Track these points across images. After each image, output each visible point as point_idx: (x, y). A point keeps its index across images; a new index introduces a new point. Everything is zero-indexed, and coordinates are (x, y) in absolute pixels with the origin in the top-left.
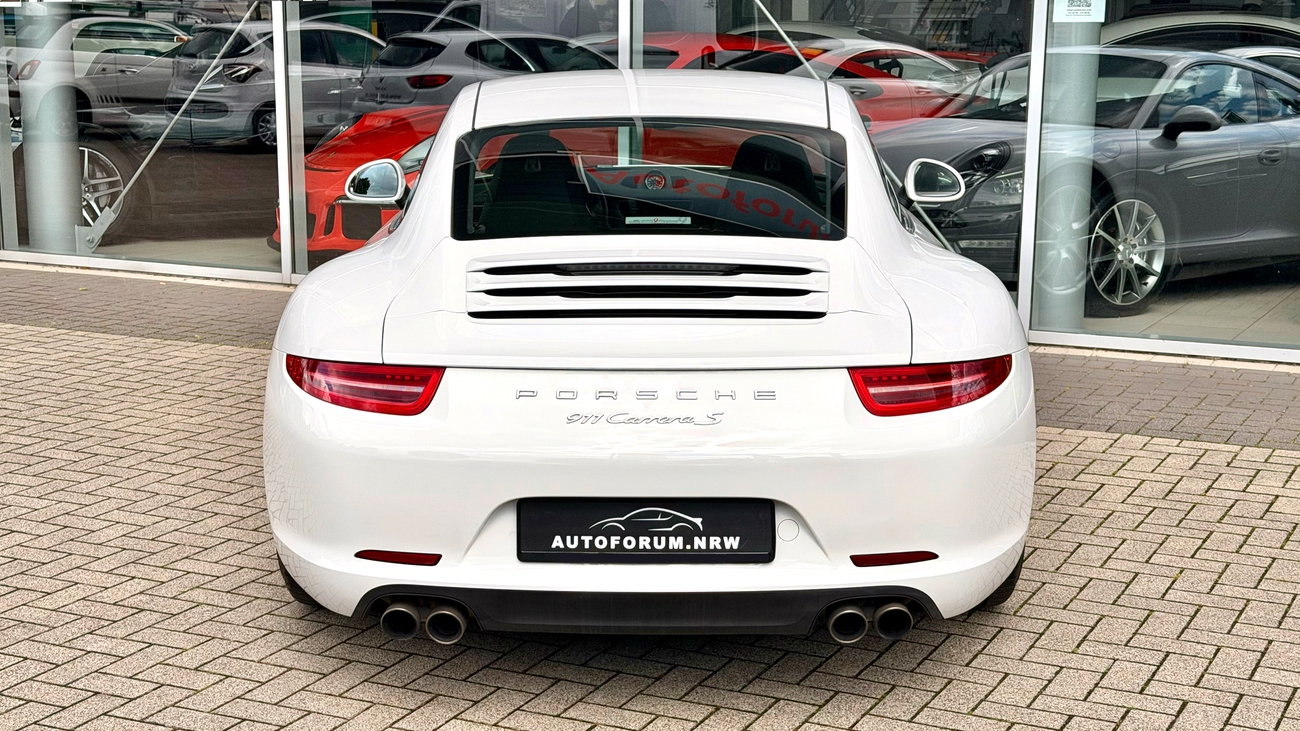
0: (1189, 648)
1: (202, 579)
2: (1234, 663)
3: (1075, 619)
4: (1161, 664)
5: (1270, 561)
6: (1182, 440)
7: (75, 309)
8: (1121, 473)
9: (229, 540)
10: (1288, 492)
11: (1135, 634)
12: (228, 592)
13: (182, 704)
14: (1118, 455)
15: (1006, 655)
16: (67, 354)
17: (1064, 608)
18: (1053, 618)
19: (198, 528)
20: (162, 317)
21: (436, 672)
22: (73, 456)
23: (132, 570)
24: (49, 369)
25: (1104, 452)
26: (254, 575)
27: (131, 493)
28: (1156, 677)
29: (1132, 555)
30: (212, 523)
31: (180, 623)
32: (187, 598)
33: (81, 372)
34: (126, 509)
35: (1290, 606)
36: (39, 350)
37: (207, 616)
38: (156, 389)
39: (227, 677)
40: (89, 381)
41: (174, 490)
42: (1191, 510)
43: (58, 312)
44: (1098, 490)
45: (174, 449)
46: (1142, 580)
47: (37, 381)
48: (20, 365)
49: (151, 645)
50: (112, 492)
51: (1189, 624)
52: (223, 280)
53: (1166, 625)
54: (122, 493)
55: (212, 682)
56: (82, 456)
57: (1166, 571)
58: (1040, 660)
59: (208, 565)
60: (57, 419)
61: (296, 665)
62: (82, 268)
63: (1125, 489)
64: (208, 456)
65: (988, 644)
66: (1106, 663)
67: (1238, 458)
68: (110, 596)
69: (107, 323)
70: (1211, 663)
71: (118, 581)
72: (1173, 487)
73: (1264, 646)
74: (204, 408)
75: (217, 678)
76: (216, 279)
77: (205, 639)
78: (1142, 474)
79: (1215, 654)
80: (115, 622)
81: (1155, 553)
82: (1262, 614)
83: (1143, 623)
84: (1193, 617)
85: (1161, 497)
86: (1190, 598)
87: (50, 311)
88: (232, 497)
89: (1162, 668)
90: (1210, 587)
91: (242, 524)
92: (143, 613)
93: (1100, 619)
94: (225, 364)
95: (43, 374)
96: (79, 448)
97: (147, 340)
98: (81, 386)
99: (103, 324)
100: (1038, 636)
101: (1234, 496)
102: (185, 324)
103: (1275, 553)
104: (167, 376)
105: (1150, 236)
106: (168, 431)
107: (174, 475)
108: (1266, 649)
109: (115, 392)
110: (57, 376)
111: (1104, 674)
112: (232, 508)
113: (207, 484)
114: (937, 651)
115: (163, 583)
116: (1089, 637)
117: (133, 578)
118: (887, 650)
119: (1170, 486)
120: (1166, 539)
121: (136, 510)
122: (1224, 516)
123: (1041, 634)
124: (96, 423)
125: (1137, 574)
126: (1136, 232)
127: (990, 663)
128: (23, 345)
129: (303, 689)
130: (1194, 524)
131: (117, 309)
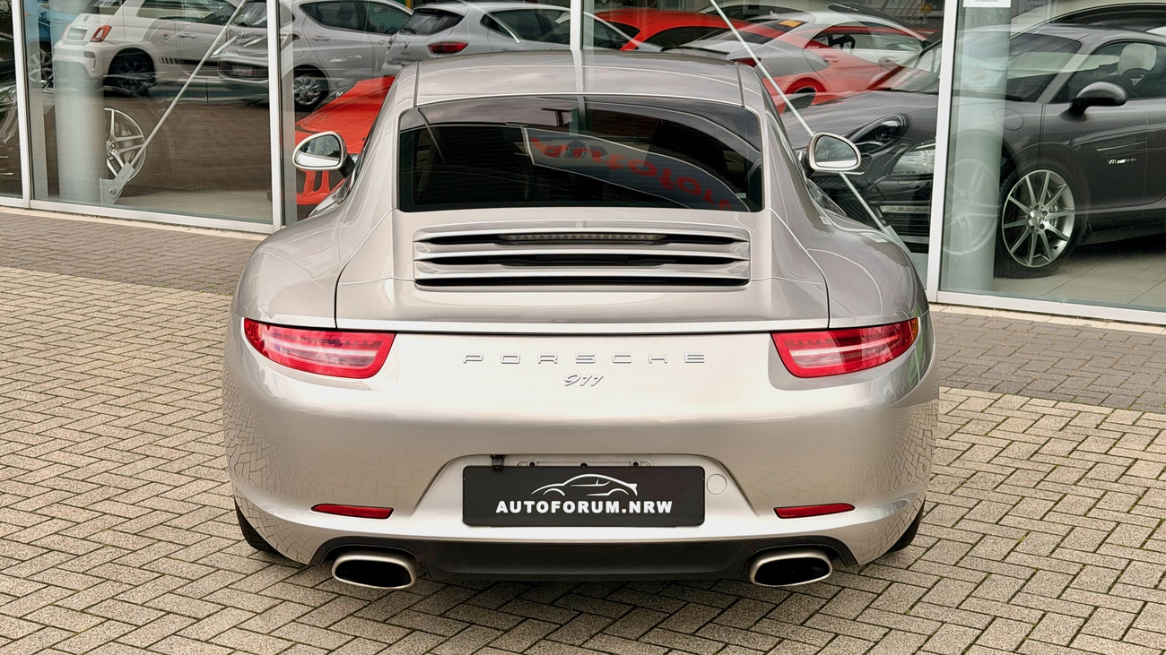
0: (1017, 613)
1: (115, 521)
2: (1057, 629)
3: (915, 580)
4: (986, 628)
5: (1114, 524)
6: (1059, 401)
7: (82, 256)
8: (994, 433)
9: (152, 482)
10: (1147, 456)
11: (968, 596)
12: (136, 534)
13: (59, 647)
14: (996, 415)
15: (843, 616)
16: (62, 298)
17: (907, 569)
18: (894, 578)
19: (127, 470)
20: (157, 265)
21: (303, 620)
22: (35, 398)
23: (54, 511)
24: (42, 313)
25: (982, 412)
26: (164, 517)
27: (77, 434)
28: (978, 642)
29: (985, 516)
30: (141, 465)
31: (84, 563)
32: (96, 540)
33: (69, 316)
34: (67, 450)
35: (1123, 571)
36: (38, 294)
37: (108, 558)
38: (130, 334)
39: (108, 619)
40: (73, 325)
41: (116, 432)
42: (1051, 471)
43: (65, 258)
44: (968, 450)
45: (128, 392)
46: (989, 541)
47: (26, 324)
48: (17, 308)
49: (49, 585)
50: (60, 433)
51: (1022, 587)
52: (222, 230)
53: (1000, 588)
54: (68, 434)
55: (93, 624)
56: (43, 397)
57: (1013, 533)
58: (872, 621)
59: (124, 506)
60: (33, 361)
61: (175, 609)
62: (101, 217)
63: (993, 449)
64: (157, 400)
65: (827, 603)
66: (934, 625)
67: (1107, 420)
68: (26, 536)
69: (107, 270)
70: (1034, 628)
71: (38, 521)
72: (1040, 449)
73: (1089, 612)
74: (168, 353)
75: (98, 620)
76: (217, 229)
77: (99, 580)
78: (1013, 435)
79: (1040, 620)
80: (23, 561)
81: (1006, 514)
82: (1094, 579)
83: (979, 585)
84: (1028, 581)
85: (1026, 458)
86: (1029, 560)
87: (59, 257)
88: (167, 440)
89: (986, 632)
90: (1051, 550)
91: (168, 467)
92: (52, 554)
93: (939, 581)
94: (199, 310)
95: (34, 318)
96: (43, 389)
97: (137, 286)
98: (65, 330)
99: (102, 271)
100: (875, 596)
101: (1095, 458)
102: (176, 272)
103: (1121, 517)
104: (144, 322)
105: (1061, 203)
106: (128, 375)
107: (120, 417)
108: (1091, 615)
109: (93, 335)
110: (47, 319)
111: (930, 637)
112: (164, 451)
113: (148, 426)
114: (776, 610)
115: (79, 523)
116: (923, 599)
117: (53, 518)
118: (729, 607)
119: (1037, 447)
120: (1021, 500)
121: (76, 451)
122: (1081, 479)
123: (879, 595)
124: (66, 365)
125: (985, 535)
126: (1047, 200)
127: (823, 623)
128: (26, 289)
129: (174, 634)
130: (1050, 486)
131: (119, 256)
